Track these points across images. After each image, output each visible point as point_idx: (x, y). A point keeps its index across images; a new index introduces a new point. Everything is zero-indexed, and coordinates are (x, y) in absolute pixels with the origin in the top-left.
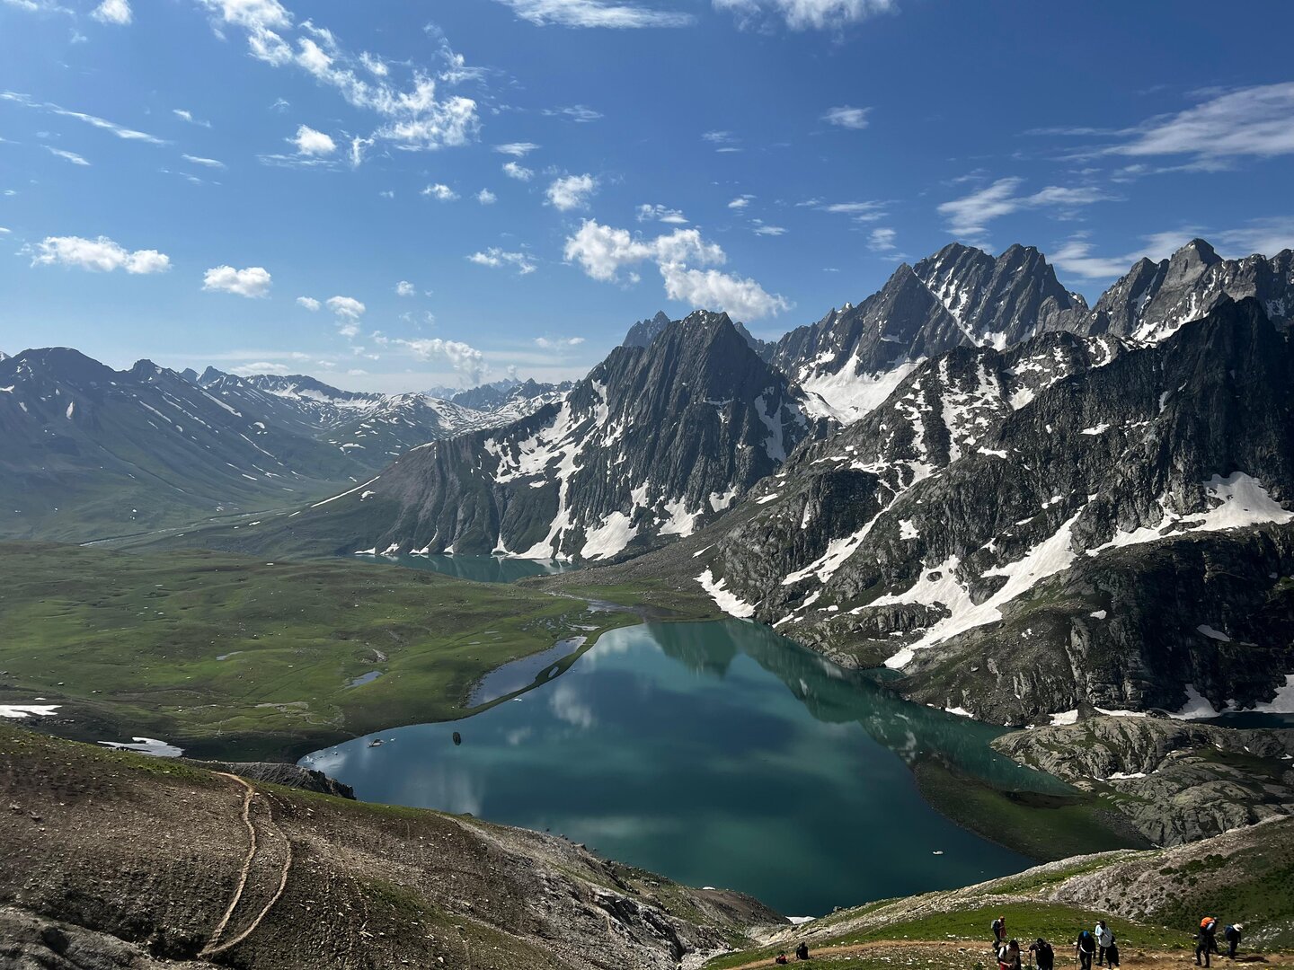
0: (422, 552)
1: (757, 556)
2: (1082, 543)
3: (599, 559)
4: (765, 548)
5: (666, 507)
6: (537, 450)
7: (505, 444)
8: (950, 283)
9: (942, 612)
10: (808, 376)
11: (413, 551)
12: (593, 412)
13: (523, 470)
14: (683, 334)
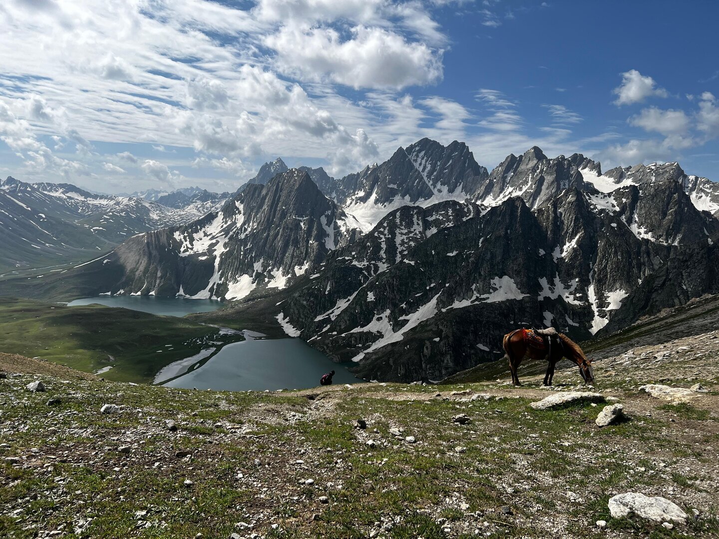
0: (137, 294)
1: (304, 306)
2: (440, 306)
3: (234, 300)
4: (308, 303)
5: (272, 273)
6: (203, 238)
7: (186, 234)
8: (423, 159)
9: (380, 335)
10: (351, 203)
11: (132, 294)
12: (235, 218)
13: (195, 249)
14: (284, 180)
